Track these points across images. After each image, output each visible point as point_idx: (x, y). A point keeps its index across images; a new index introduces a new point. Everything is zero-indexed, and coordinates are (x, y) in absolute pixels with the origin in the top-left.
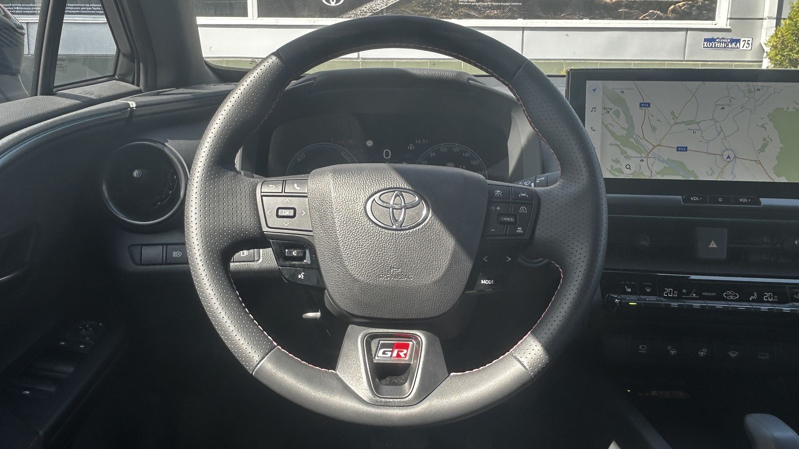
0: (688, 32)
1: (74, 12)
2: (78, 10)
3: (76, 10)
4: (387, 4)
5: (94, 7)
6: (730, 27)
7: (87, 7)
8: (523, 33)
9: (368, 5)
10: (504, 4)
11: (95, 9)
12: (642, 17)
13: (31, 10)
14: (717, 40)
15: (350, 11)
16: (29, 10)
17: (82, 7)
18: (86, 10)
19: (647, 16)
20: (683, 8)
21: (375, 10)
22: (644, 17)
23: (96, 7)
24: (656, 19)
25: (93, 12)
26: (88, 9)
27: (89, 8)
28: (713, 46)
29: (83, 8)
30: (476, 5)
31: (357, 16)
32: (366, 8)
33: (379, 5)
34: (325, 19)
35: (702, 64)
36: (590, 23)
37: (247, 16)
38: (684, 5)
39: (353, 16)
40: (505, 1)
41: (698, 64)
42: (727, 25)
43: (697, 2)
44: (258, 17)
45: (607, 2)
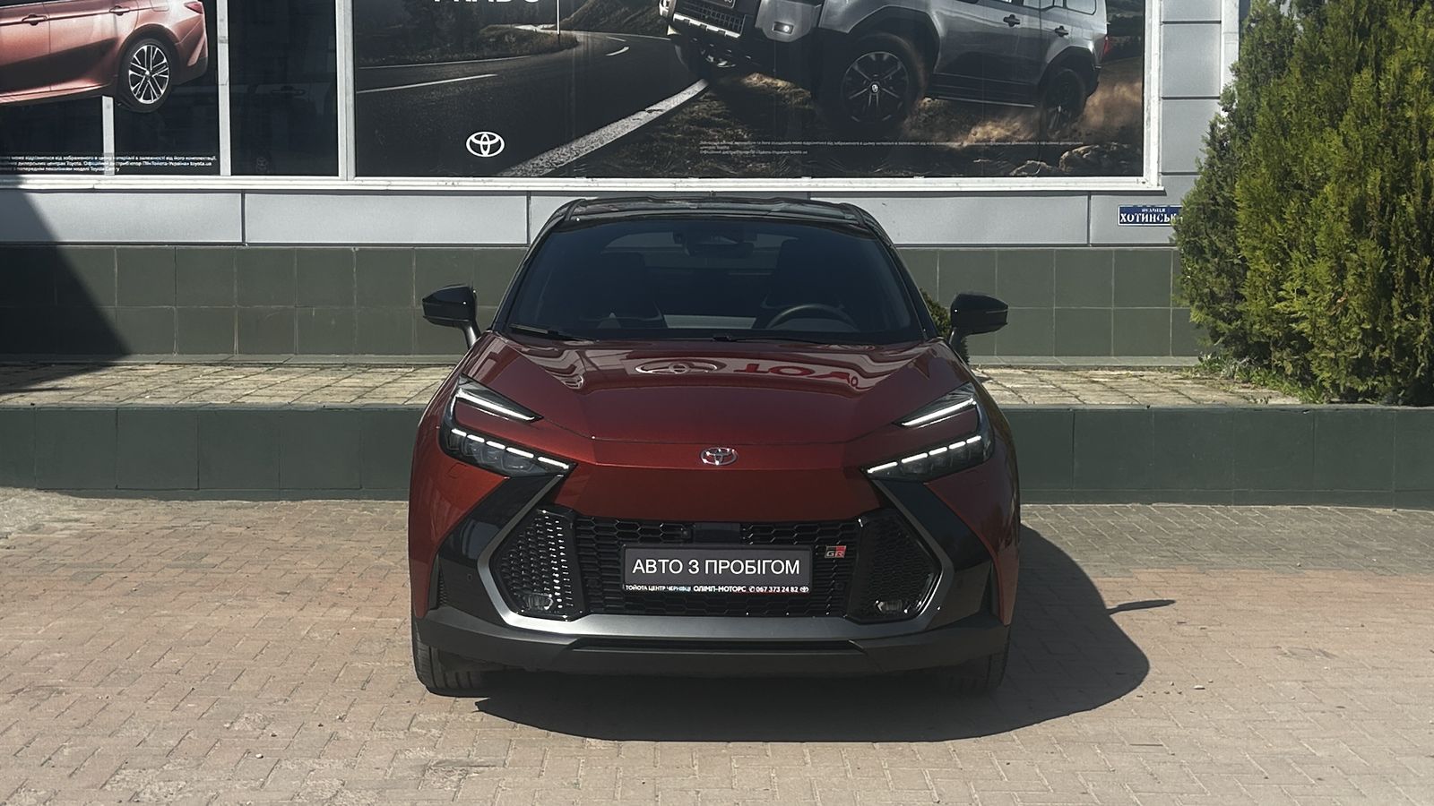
0: (1092, 197)
1: (36, 169)
2: (42, 166)
3: (38, 167)
4: (577, 154)
5: (70, 161)
6: (1161, 188)
7: (57, 161)
9: (546, 157)
10: (778, 153)
11: (72, 164)
12: (1015, 172)
14: (1143, 210)
15: (514, 165)
17: (50, 161)
18: (56, 166)
19: (1023, 170)
20: (1084, 156)
21: (557, 164)
22: (1019, 172)
23: (74, 161)
24: (1038, 177)
25: (68, 169)
26: (58, 164)
27: (62, 164)
28: (1138, 221)
29: (50, 164)
30: (729, 156)
31: (526, 175)
32: (542, 160)
33: (564, 155)
34: (471, 179)
35: (1117, 251)
36: (925, 183)
37: (338, 175)
38: (1085, 151)
39: (519, 173)
40: (779, 148)
41: (1111, 251)
42: (1158, 185)
43: (1109, 146)
44: (356, 176)
45: (954, 149)
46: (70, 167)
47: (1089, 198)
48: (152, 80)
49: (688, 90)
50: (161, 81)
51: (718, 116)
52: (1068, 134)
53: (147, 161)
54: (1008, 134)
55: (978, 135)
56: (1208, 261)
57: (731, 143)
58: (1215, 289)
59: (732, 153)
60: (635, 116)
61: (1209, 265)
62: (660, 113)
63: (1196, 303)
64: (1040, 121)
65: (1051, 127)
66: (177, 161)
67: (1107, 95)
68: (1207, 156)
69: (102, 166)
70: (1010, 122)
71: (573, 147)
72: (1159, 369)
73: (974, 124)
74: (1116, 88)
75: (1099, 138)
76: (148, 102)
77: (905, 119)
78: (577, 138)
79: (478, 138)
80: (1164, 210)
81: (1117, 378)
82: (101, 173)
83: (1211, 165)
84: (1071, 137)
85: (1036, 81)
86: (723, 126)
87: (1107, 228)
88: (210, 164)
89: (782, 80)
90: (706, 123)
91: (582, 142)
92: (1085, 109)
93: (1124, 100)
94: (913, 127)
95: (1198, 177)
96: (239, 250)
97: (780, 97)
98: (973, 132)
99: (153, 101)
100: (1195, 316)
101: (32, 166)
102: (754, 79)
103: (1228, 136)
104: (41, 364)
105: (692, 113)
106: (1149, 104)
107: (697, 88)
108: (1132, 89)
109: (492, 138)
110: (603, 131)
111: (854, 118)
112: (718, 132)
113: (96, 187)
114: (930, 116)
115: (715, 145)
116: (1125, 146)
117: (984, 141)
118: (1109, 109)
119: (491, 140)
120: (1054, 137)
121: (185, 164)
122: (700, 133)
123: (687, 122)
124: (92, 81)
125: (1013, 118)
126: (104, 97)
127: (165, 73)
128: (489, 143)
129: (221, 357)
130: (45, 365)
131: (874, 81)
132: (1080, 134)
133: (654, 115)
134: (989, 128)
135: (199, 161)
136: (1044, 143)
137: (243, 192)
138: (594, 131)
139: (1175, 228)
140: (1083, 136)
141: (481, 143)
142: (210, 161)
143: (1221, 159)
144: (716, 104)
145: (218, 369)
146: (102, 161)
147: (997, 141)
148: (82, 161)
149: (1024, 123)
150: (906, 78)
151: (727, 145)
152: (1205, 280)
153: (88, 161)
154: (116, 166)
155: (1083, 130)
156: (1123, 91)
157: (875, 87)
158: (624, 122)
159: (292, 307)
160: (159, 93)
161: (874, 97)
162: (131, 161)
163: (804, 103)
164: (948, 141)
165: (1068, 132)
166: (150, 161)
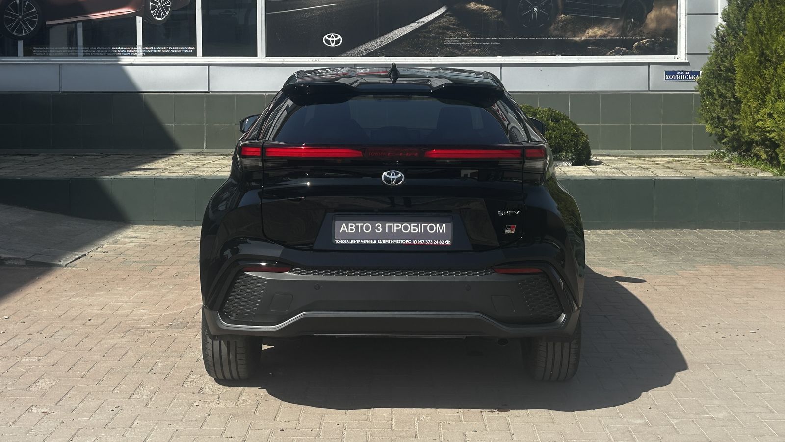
0: (651, 66)
1: (102, 54)
2: (106, 52)
3: (103, 52)
4: (380, 45)
5: (120, 50)
6: (688, 62)
8: (501, 69)
9: (364, 46)
10: (484, 43)
12: (609, 53)
13: (63, 52)
14: (677, 73)
15: (347, 51)
16: (61, 52)
17: (109, 50)
19: (613, 52)
20: (646, 45)
21: (369, 50)
22: (611, 53)
23: (122, 50)
24: (622, 55)
25: (119, 54)
26: (114, 51)
27: (116, 51)
28: (675, 79)
30: (459, 45)
31: (354, 56)
32: (362, 48)
33: (374, 45)
34: (325, 58)
35: (663, 94)
36: (562, 59)
37: (257, 56)
38: (646, 42)
39: (350, 55)
40: (485, 41)
41: (661, 95)
42: (685, 60)
43: (659, 39)
44: (266, 57)
45: (577, 41)
46: (120, 52)
47: (649, 67)
48: (162, 7)
49: (437, 11)
50: (167, 8)
51: (453, 24)
52: (637, 33)
53: (159, 49)
54: (606, 33)
55: (590, 34)
56: (715, 99)
57: (460, 39)
58: (719, 115)
59: (460, 44)
60: (410, 25)
61: (716, 102)
62: (423, 23)
63: (709, 122)
64: (623, 26)
65: (628, 29)
66: (175, 49)
67: (658, 13)
68: (714, 45)
69: (136, 52)
70: (606, 27)
71: (378, 41)
72: (689, 157)
73: (587, 28)
74: (663, 9)
75: (653, 35)
76: (160, 19)
77: (551, 26)
78: (380, 36)
79: (329, 37)
80: (688, 73)
81: (669, 161)
82: (135, 56)
83: (717, 50)
84: (639, 34)
85: (620, 6)
86: (456, 30)
87: (658, 82)
88: (192, 51)
89: (486, 5)
90: (448, 28)
91: (382, 38)
92: (646, 20)
93: (667, 15)
94: (555, 30)
95: (710, 56)
96: (206, 95)
97: (485, 15)
98: (587, 32)
99: (163, 18)
100: (708, 128)
101: (100, 52)
102: (472, 5)
103: (726, 34)
104: (106, 154)
105: (439, 23)
106: (680, 17)
107: (442, 10)
108: (671, 10)
109: (336, 37)
110: (394, 33)
111: (524, 25)
112: (453, 33)
113: (133, 63)
114: (565, 24)
115: (452, 40)
116: (667, 39)
117: (593, 37)
118: (659, 20)
119: (335, 38)
120: (630, 35)
121: (179, 51)
122: (443, 34)
123: (437, 28)
124: (132, 8)
125: (608, 25)
126: (137, 17)
127: (169, 4)
128: (335, 39)
129: (198, 150)
130: (108, 155)
131: (535, 5)
132: (644, 33)
133: (420, 24)
134: (596, 30)
135: (186, 49)
136: (624, 38)
137: (209, 65)
138: (389, 33)
139: (698, 82)
140: (645, 34)
141: (331, 39)
142: (191, 49)
143: (722, 46)
144: (452, 18)
145: (198, 157)
146: (137, 49)
147: (600, 37)
148: (126, 50)
149: (614, 27)
150: (552, 4)
151: (458, 40)
152: (714, 110)
153: (129, 49)
154: (143, 52)
155: (645, 31)
156: (666, 10)
157: (535, 9)
158: (404, 28)
159: (234, 124)
160: (166, 14)
161: (535, 14)
162: (151, 49)
163: (498, 17)
164: (574, 37)
165: (638, 31)
166: (161, 49)
